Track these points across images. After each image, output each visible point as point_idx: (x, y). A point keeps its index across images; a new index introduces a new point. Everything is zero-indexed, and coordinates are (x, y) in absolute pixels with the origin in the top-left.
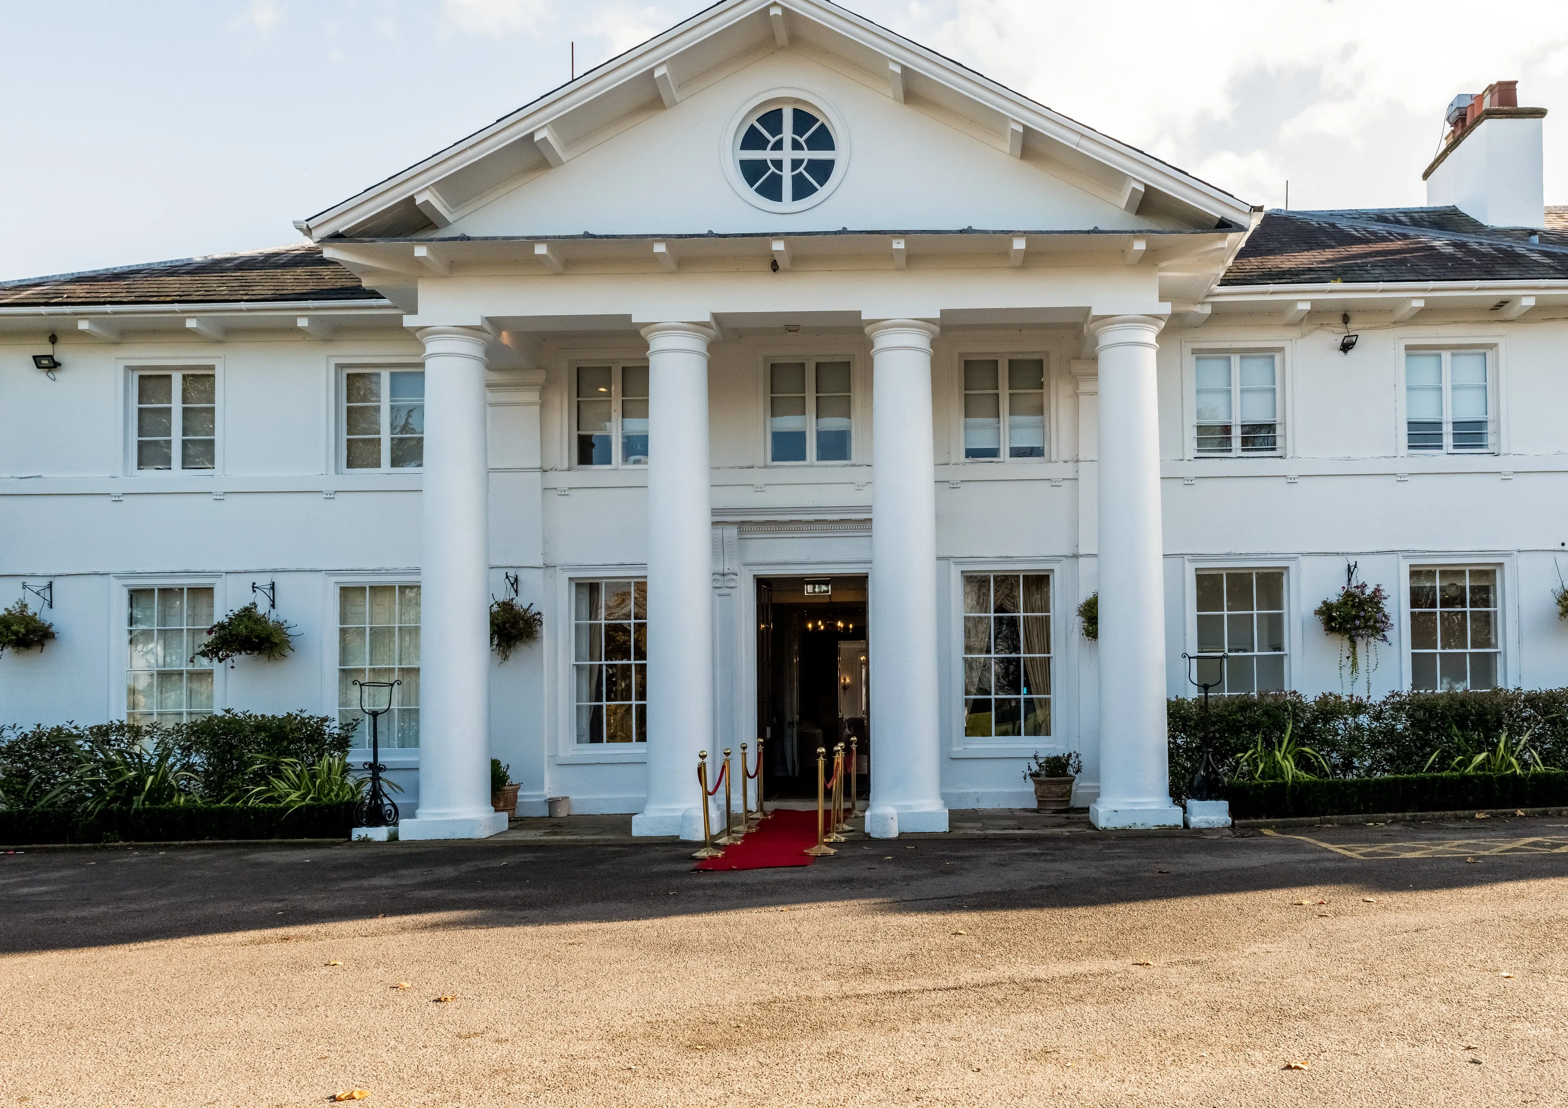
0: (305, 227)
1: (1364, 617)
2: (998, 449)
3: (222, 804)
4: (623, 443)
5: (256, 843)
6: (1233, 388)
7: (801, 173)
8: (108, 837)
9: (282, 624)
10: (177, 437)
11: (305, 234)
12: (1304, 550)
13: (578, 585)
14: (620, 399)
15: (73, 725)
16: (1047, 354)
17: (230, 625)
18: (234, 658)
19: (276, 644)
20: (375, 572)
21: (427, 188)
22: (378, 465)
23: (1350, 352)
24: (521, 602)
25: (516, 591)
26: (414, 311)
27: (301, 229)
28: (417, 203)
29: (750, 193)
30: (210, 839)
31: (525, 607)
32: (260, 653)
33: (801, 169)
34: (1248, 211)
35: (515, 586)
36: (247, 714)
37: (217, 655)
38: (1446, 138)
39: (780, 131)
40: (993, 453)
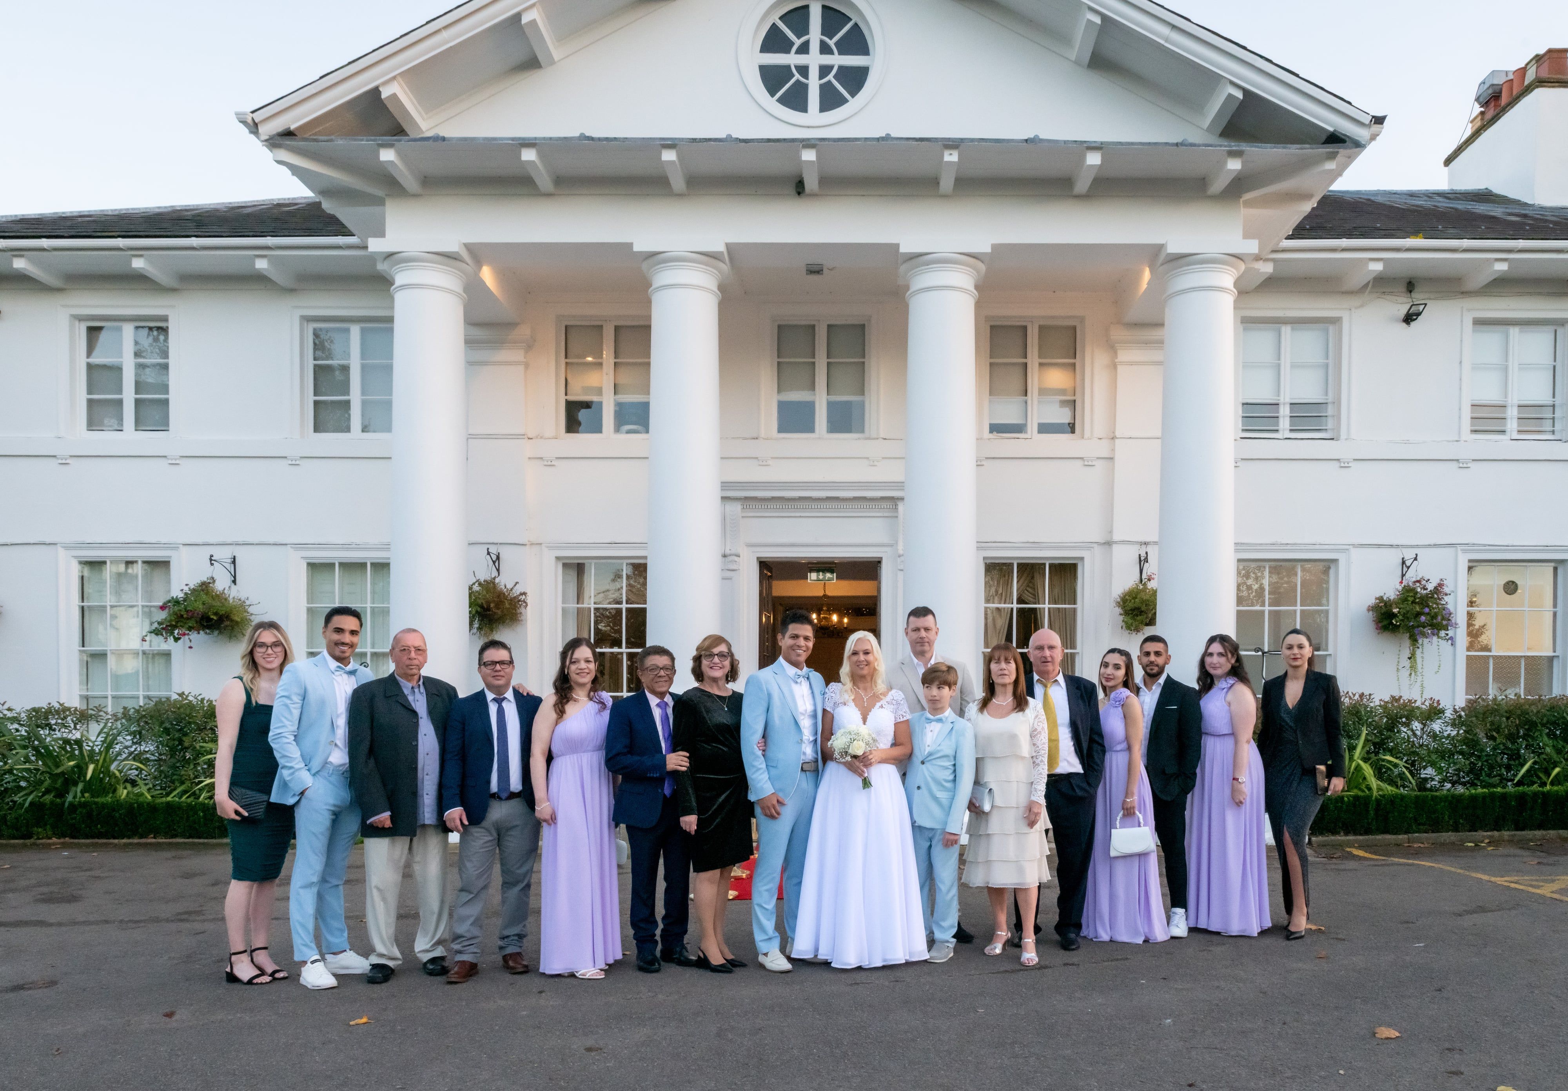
0: (249, 121)
1: (1428, 614)
2: (1025, 425)
3: (169, 799)
4: (616, 412)
5: (203, 844)
6: (1282, 362)
7: (829, 82)
8: (38, 833)
9: (244, 602)
10: (129, 396)
11: (251, 132)
12: (1356, 542)
13: (565, 565)
14: (612, 361)
15: (6, 706)
16: (1082, 319)
17: (185, 600)
18: (191, 637)
19: (237, 623)
20: (346, 547)
21: (394, 78)
22: (348, 430)
23: (1413, 324)
24: (505, 581)
25: (498, 570)
26: (381, 233)
27: (244, 122)
28: (383, 96)
29: (772, 104)
30: (155, 838)
31: (509, 586)
32: (220, 633)
33: (830, 77)
34: (1367, 122)
35: (497, 564)
36: (199, 698)
37: (172, 633)
38: (1472, 122)
39: (807, 32)
40: (1018, 429)
